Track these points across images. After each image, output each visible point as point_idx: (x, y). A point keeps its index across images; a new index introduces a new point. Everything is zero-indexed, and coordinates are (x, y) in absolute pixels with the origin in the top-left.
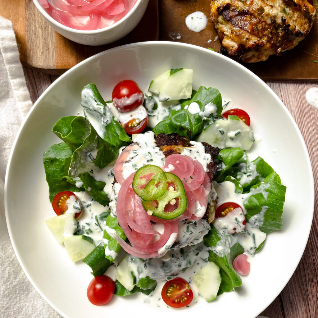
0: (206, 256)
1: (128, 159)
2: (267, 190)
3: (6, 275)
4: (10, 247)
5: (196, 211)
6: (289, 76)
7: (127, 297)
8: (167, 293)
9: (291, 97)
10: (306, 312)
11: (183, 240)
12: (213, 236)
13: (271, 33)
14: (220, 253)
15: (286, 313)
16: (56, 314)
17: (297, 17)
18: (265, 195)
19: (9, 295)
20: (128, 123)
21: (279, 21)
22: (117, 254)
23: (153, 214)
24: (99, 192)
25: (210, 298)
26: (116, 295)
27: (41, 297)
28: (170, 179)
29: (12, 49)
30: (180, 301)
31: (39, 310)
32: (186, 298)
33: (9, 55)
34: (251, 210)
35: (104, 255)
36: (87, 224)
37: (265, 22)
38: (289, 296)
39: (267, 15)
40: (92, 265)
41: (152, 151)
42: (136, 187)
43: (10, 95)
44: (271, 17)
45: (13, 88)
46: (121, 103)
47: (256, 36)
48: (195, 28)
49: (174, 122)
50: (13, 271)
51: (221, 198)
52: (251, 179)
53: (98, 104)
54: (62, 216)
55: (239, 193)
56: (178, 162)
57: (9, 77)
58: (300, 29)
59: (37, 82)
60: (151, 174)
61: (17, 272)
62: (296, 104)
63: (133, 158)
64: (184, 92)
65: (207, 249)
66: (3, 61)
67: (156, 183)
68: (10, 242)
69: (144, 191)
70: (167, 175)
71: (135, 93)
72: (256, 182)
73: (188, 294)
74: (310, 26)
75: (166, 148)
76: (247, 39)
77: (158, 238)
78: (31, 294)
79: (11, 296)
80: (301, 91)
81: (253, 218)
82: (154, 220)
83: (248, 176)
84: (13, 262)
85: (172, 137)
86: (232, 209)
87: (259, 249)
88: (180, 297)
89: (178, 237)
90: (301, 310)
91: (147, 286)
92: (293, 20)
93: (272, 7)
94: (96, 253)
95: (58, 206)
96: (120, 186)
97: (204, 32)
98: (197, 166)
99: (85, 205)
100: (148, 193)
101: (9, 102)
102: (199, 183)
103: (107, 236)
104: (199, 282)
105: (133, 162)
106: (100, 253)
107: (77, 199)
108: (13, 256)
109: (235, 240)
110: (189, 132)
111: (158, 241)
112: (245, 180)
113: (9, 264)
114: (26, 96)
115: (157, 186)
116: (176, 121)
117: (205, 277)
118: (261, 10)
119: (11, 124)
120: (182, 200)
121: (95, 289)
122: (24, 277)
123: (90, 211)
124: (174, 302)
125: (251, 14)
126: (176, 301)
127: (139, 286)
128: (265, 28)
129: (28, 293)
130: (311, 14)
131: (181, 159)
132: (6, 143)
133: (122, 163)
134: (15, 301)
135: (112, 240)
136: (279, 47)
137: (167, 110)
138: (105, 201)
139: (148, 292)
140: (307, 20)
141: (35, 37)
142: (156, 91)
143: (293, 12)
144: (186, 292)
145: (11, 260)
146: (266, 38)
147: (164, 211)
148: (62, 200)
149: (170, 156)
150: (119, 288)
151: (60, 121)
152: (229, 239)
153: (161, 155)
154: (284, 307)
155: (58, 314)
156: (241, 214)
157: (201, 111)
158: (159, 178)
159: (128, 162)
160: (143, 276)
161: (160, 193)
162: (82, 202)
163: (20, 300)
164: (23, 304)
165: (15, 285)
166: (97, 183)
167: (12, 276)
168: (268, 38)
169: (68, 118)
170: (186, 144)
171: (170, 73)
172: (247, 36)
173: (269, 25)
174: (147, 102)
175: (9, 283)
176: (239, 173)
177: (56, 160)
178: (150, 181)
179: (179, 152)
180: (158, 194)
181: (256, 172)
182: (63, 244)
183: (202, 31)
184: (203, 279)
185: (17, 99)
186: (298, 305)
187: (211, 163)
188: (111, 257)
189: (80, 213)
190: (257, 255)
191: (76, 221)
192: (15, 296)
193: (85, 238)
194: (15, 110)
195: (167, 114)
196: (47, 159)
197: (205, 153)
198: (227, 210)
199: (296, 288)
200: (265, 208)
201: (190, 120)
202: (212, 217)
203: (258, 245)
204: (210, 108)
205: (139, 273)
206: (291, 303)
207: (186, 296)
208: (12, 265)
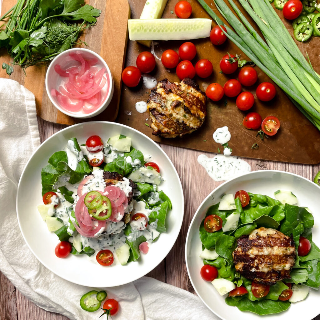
0: (124, 240)
1: (87, 183)
2: (159, 211)
3: (12, 234)
4: (16, 219)
5: (117, 217)
6: (189, 146)
7: (77, 256)
8: (100, 257)
9: (189, 158)
10: (179, 280)
11: (109, 231)
12: (128, 230)
13: (176, 127)
14: (130, 240)
15: (167, 278)
16: (35, 259)
17: (193, 119)
18: (158, 213)
19: (12, 245)
20: (92, 160)
21: (181, 121)
22: (73, 232)
23: (92, 216)
24: (69, 196)
25: (123, 263)
26: (71, 254)
27: (29, 248)
28: (105, 199)
29: (33, 112)
30: (106, 263)
31: (27, 255)
32: (109, 261)
33: (31, 114)
34: (152, 219)
35: (67, 232)
36: (61, 211)
37: (173, 121)
38: (171, 269)
39: (174, 118)
40: (59, 236)
41: (100, 181)
42: (86, 202)
43: (28, 133)
44: (176, 119)
45: (30, 130)
46: (89, 149)
47: (167, 127)
48: (140, 111)
49: (118, 165)
50: (16, 232)
51: (136, 210)
52: (155, 202)
53: (75, 150)
54: (47, 205)
55: (147, 209)
56: (111, 190)
57: (29, 125)
58: (194, 126)
59: (45, 125)
60: (95, 196)
61: (18, 233)
62: (191, 162)
63: (89, 183)
64: (126, 149)
65: (125, 236)
66: (27, 116)
67: (97, 201)
68: (17, 216)
69: (90, 204)
70: (103, 197)
71: (98, 145)
72: (157, 205)
73: (111, 259)
74: (201, 124)
75: (108, 181)
76: (162, 128)
77: (95, 228)
78: (24, 246)
79: (13, 245)
80: (195, 155)
81: (152, 223)
82: (93, 219)
83: (154, 200)
84: (17, 228)
85: (113, 174)
86: (140, 217)
87: (155, 240)
88: (107, 260)
89: (105, 229)
90: (176, 278)
91: (88, 251)
92: (190, 121)
93: (177, 114)
94: (63, 229)
95: (46, 199)
96: (79, 198)
97: (145, 114)
98: (122, 194)
99: (61, 200)
100: (92, 205)
101: (27, 137)
102: (121, 203)
103: (70, 221)
104: (118, 253)
105: (89, 185)
106: (65, 230)
107: (57, 197)
108: (17, 224)
109: (141, 234)
110: (124, 172)
111: (94, 230)
112: (152, 202)
113: (15, 228)
114: (37, 135)
115: (97, 202)
116: (119, 164)
117: (121, 251)
118: (171, 115)
119: (26, 151)
120: (109, 211)
121: (59, 249)
122: (22, 236)
123: (64, 204)
124: (103, 262)
125: (166, 116)
126: (104, 262)
127: (84, 251)
128: (173, 124)
129: (23, 245)
130: (201, 118)
131: (114, 189)
132: (22, 162)
133: (83, 185)
134: (15, 248)
135: (72, 224)
136: (181, 133)
137: (116, 155)
138: (72, 201)
139: (90, 255)
140: (199, 121)
141: (47, 103)
142: (111, 144)
143: (191, 116)
144: (110, 258)
145: (16, 226)
146: (172, 129)
147: (99, 216)
148: (49, 196)
149: (109, 186)
150: (74, 251)
151: (54, 155)
152: (137, 233)
153: (104, 184)
154: (167, 275)
155: (37, 259)
156: (144, 221)
157: (132, 162)
158: (99, 199)
159: (86, 185)
160: (87, 246)
161: (98, 206)
162: (60, 199)
163: (17, 248)
164: (19, 251)
165: (16, 240)
166: (69, 192)
167: (15, 235)
168: (174, 129)
169: (59, 152)
170: (120, 179)
171: (119, 138)
172: (162, 127)
173: (175, 123)
174: (105, 150)
175: (13, 239)
176: (149, 197)
177: (49, 174)
178: (94, 199)
179: (114, 184)
180: (96, 207)
181: (159, 198)
182: (46, 221)
183: (144, 113)
184: (121, 252)
185: (32, 136)
186: (175, 275)
187: (131, 192)
188: (70, 233)
189: (57, 205)
190: (153, 244)
191: (54, 209)
192: (15, 246)
193: (59, 219)
194: (29, 142)
195: (116, 157)
196: (44, 173)
197: (129, 186)
198: (138, 217)
199: (175, 265)
200: (157, 220)
201: (125, 166)
202: (128, 220)
203: (154, 238)
204: (137, 162)
205: (86, 243)
206: (171, 273)
207: (110, 260)
208: (16, 229)
